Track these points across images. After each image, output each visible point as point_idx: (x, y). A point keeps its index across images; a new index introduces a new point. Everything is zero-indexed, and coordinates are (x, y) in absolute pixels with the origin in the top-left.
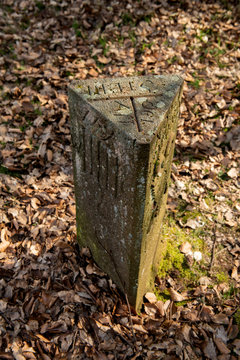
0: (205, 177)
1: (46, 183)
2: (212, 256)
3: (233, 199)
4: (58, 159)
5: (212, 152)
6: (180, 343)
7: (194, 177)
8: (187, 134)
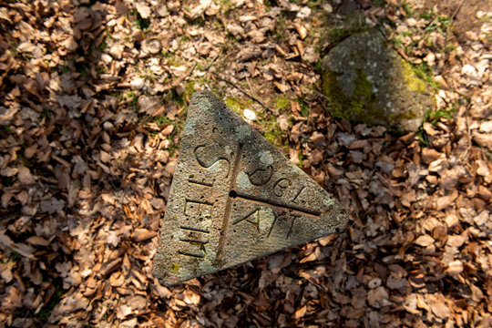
0: (138, 46)
1: (85, 257)
2: (254, 100)
3: (179, 31)
4: (46, 230)
5: (99, 16)
6: (341, 181)
7: (132, 61)
8: (50, 30)
